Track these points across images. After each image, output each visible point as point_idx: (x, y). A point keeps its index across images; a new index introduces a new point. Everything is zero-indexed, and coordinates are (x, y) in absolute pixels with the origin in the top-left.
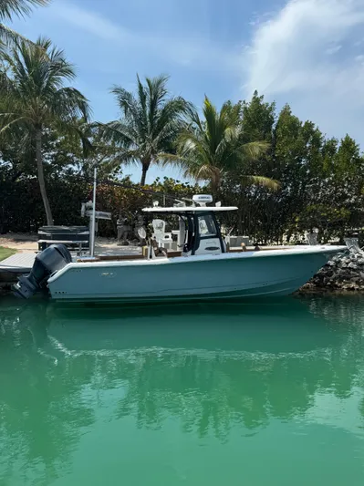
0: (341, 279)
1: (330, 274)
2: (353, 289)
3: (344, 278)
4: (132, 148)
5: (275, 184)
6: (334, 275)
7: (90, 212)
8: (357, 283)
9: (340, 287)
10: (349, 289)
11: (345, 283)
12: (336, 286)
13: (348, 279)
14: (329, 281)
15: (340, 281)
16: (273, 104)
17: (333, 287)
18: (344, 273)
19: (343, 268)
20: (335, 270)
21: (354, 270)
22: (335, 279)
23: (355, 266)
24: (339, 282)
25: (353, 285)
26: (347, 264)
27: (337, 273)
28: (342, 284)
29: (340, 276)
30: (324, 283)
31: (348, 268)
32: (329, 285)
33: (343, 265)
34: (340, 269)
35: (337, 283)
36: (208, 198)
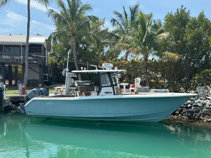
0: (204, 115)
1: (197, 112)
5: (177, 57)
6: (201, 112)
11: (207, 118)
12: (201, 119)
14: (196, 116)
15: (204, 116)
17: (199, 119)
18: (207, 111)
19: (207, 108)
20: (202, 109)
22: (200, 115)
27: (202, 111)
28: (205, 118)
29: (204, 113)
30: (193, 117)
31: (210, 108)
32: (196, 119)
33: (207, 106)
34: (205, 109)
35: (201, 117)
36: (111, 65)
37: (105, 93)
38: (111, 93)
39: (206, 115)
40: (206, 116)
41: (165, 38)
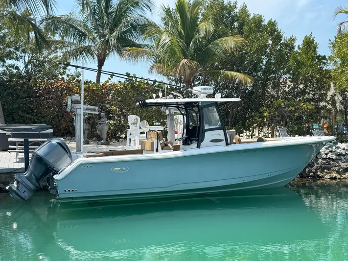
0: (322, 169)
1: (311, 165)
2: (335, 178)
3: (325, 168)
4: (86, 43)
6: (316, 166)
7: (77, 106)
8: (338, 172)
9: (323, 177)
10: (332, 178)
11: (327, 173)
12: (318, 176)
13: (329, 169)
14: (311, 172)
16: (236, 3)
17: (316, 177)
18: (324, 164)
19: (323, 159)
21: (333, 160)
22: (317, 169)
23: (334, 157)
24: (321, 172)
25: (334, 175)
26: (326, 154)
27: (318, 164)
28: (324, 174)
29: (321, 167)
30: (306, 174)
31: (327, 158)
32: (311, 176)
33: (323, 156)
34: (321, 160)
35: (319, 173)
36: (210, 89)
37: (212, 141)
38: (221, 140)
39: (324, 169)
40: (325, 171)
41: (239, 44)
